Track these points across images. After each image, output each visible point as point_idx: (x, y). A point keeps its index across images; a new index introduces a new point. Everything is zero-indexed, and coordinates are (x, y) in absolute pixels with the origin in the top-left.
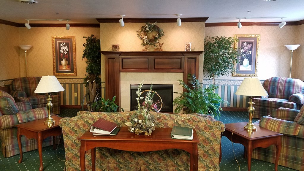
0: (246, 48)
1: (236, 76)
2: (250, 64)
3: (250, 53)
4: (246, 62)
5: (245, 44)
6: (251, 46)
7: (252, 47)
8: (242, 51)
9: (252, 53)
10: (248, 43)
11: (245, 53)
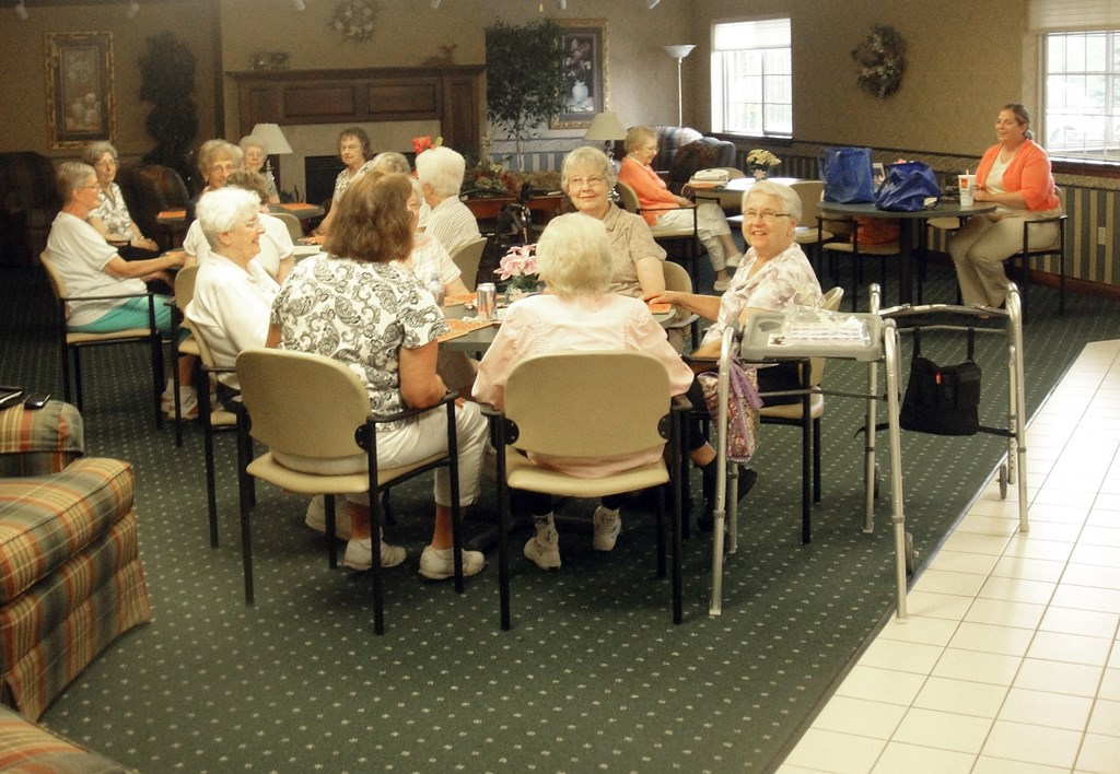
0: (578, 54)
1: (558, 128)
2: (590, 94)
3: (589, 67)
4: (579, 90)
5: (575, 44)
6: (589, 46)
7: (591, 51)
8: (568, 63)
9: (592, 65)
10: (581, 42)
11: (575, 66)
